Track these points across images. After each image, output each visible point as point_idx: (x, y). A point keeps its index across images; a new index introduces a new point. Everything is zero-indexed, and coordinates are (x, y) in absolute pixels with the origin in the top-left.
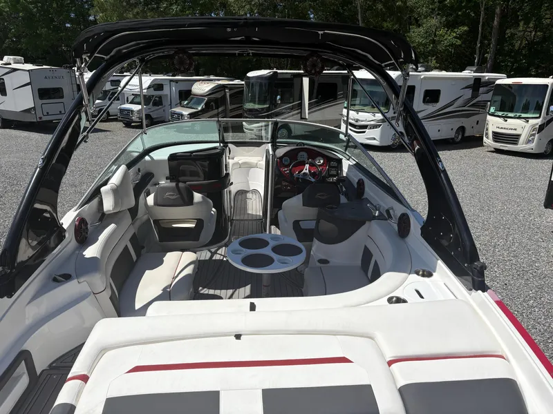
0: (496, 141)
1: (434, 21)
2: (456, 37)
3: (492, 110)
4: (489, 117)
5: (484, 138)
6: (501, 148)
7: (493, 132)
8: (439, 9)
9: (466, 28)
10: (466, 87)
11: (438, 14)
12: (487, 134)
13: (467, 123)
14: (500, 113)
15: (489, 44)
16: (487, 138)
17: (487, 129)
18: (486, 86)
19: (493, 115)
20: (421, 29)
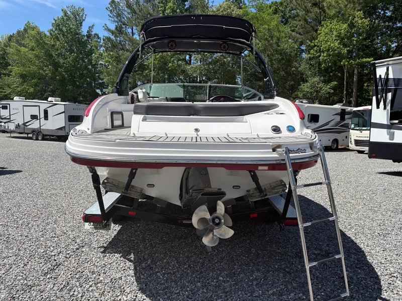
0: (357, 146)
1: (316, 79)
2: (330, 88)
3: (353, 126)
4: (351, 131)
5: (350, 144)
6: (361, 150)
7: (355, 140)
8: (319, 73)
9: (336, 83)
10: (336, 114)
11: (318, 75)
12: (351, 141)
13: (339, 137)
14: (358, 128)
15: (352, 92)
16: (351, 144)
17: (351, 139)
18: (349, 114)
19: (353, 129)
20: (308, 84)
